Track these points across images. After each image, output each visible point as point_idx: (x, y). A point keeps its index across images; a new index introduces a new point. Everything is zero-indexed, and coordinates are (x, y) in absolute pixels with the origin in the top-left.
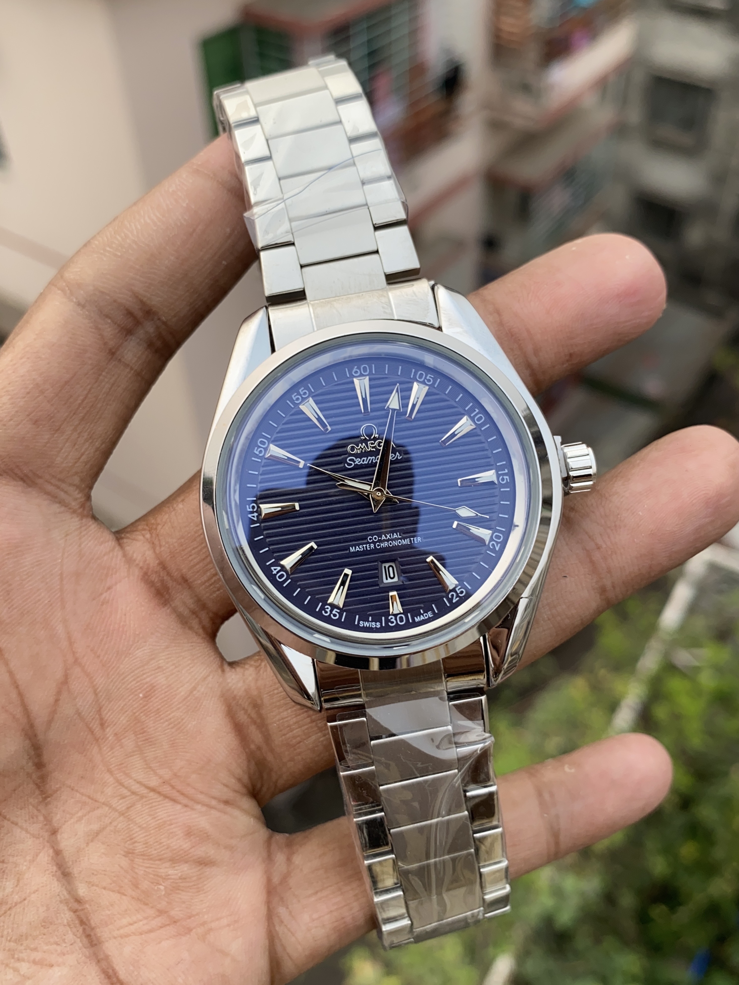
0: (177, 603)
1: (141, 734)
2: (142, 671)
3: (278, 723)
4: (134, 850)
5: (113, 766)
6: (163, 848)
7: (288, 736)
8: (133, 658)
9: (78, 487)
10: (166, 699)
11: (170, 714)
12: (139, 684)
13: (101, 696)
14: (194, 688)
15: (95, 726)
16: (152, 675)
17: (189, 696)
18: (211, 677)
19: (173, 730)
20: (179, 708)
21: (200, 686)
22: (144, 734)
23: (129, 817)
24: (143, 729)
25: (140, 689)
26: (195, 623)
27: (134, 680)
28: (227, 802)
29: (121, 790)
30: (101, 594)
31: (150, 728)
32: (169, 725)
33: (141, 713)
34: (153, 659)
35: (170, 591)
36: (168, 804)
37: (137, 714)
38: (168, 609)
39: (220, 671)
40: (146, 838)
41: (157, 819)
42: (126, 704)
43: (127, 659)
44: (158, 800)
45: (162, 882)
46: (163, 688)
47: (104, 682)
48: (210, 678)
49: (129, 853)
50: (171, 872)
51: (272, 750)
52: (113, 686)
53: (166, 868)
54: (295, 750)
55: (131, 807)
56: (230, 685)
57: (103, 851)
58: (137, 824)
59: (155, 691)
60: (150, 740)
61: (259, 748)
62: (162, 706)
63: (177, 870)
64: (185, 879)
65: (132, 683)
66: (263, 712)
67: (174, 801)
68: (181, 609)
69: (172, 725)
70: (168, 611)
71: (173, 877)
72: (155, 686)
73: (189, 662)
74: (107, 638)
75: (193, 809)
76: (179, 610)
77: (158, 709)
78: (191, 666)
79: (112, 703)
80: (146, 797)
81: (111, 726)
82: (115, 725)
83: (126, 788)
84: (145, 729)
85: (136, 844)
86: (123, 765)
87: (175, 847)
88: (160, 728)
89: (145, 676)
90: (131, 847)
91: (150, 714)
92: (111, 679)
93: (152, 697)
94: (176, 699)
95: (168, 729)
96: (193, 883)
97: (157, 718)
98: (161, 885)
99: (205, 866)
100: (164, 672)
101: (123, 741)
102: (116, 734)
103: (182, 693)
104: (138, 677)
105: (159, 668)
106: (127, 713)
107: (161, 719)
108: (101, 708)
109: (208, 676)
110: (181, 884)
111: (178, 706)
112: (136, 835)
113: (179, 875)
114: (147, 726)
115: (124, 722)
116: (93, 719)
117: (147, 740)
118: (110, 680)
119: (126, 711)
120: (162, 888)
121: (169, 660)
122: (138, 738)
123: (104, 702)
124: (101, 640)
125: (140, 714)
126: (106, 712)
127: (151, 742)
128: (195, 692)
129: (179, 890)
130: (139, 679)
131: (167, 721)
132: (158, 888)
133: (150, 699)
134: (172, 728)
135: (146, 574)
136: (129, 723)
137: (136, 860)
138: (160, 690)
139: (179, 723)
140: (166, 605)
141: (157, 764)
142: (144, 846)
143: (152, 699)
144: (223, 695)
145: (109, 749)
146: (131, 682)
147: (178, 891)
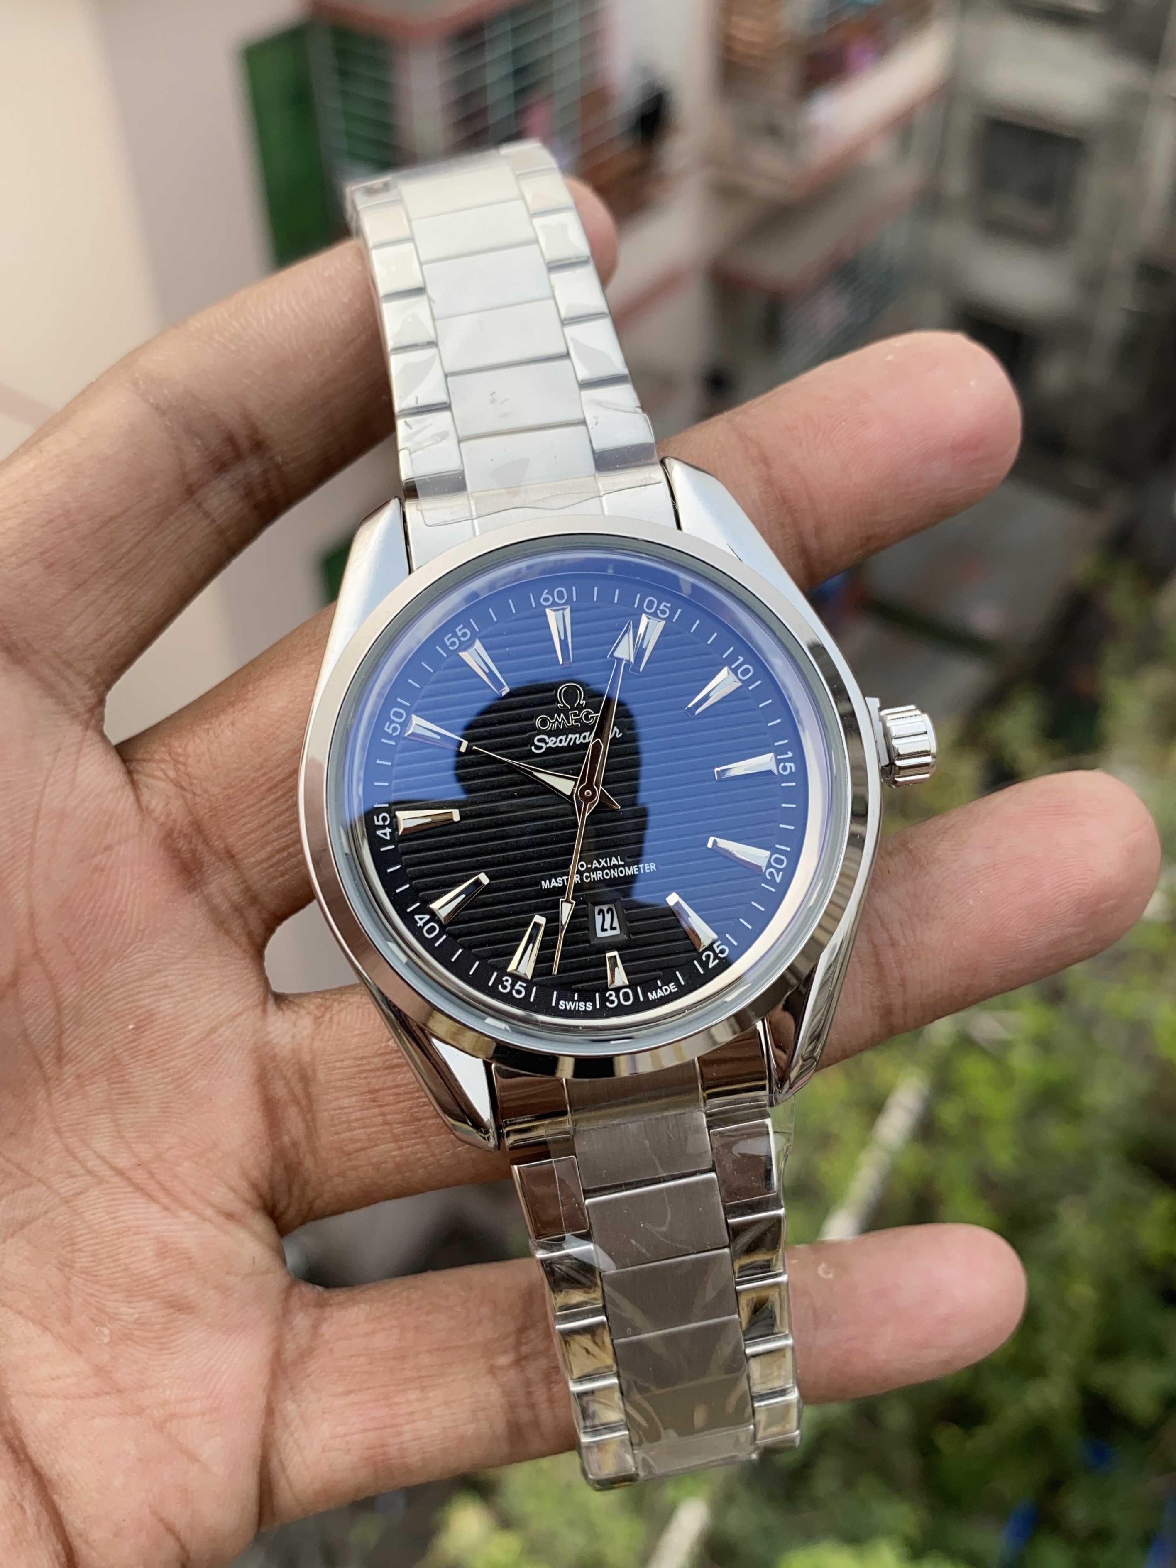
0: (212, 888)
1: (118, 1082)
2: (138, 987)
3: (332, 1113)
4: (74, 1262)
5: (65, 1123)
6: (119, 1269)
7: (343, 1136)
8: (128, 965)
9: (90, 680)
10: (167, 1036)
11: (169, 1062)
12: (129, 1006)
13: (67, 1014)
14: (214, 1030)
15: (48, 1059)
16: (153, 996)
17: (203, 1039)
18: (245, 1016)
19: (170, 1087)
20: (185, 1055)
21: (223, 1028)
22: (124, 1085)
23: (75, 1208)
24: (123, 1076)
25: (130, 1014)
26: (236, 926)
27: (123, 999)
28: (230, 1216)
29: (70, 1164)
30: (94, 855)
31: (134, 1077)
32: (163, 1078)
33: (125, 1051)
34: (159, 971)
35: (204, 869)
36: (140, 1200)
37: (118, 1052)
38: (197, 896)
39: (260, 1008)
40: (97, 1247)
41: (117, 1220)
42: (103, 1034)
43: (119, 964)
44: (125, 1190)
45: (107, 1322)
46: (167, 1018)
47: (75, 994)
48: (241, 1019)
49: (65, 1266)
50: (123, 1309)
51: (314, 1152)
52: (88, 1002)
53: (116, 1300)
54: (350, 1160)
55: (81, 1193)
56: (271, 1036)
57: (26, 1254)
58: (86, 1222)
59: (152, 1021)
60: (130, 1095)
61: (295, 1144)
62: (159, 1047)
63: (132, 1308)
64: (143, 1324)
65: (119, 1004)
66: (313, 1090)
67: (151, 1198)
68: (218, 900)
69: (169, 1079)
70: (197, 900)
71: (125, 1318)
72: (152, 1015)
73: (215, 987)
74: (93, 925)
75: (176, 1216)
76: (214, 902)
77: (152, 1051)
78: (217, 992)
79: (82, 1028)
80: (108, 1182)
81: (74, 1063)
82: (79, 1062)
83: (80, 1162)
84: (126, 1077)
85: (77, 1254)
86: (81, 1126)
87: (136, 1272)
88: (150, 1080)
89: (141, 996)
90: (70, 1256)
91: (139, 1056)
92: (88, 991)
93: (146, 1030)
94: (182, 1041)
95: (162, 1084)
96: (154, 1334)
97: (147, 1063)
98: (104, 1326)
99: (179, 1310)
100: (173, 994)
101: (88, 1088)
102: (78, 1076)
103: (195, 1034)
104: (130, 996)
105: (166, 986)
106: (104, 1047)
107: (155, 1066)
108: (62, 1033)
109: (240, 1014)
110: (136, 1333)
111: (184, 1052)
112: (81, 1238)
113: (136, 1316)
114: (131, 1073)
115: (96, 1059)
116: (47, 1047)
117: (128, 1093)
118: (85, 993)
119: (102, 1045)
120: (106, 1331)
121: (185, 977)
122: (113, 1089)
123: (69, 1025)
124: (84, 928)
125: (122, 1052)
126: (68, 1040)
127: (132, 1098)
128: (214, 1036)
129: (131, 1339)
130: (130, 999)
131: (162, 1071)
132: (99, 1330)
133: (143, 1032)
134: (169, 1083)
135: (169, 835)
136: (102, 1062)
137: (75, 1278)
138: (161, 1021)
139: (181, 1078)
140: (194, 890)
141: (135, 1135)
142: (91, 1259)
143: (146, 1033)
144: (256, 1050)
145: (63, 1097)
146: (118, 1001)
147: (129, 1342)
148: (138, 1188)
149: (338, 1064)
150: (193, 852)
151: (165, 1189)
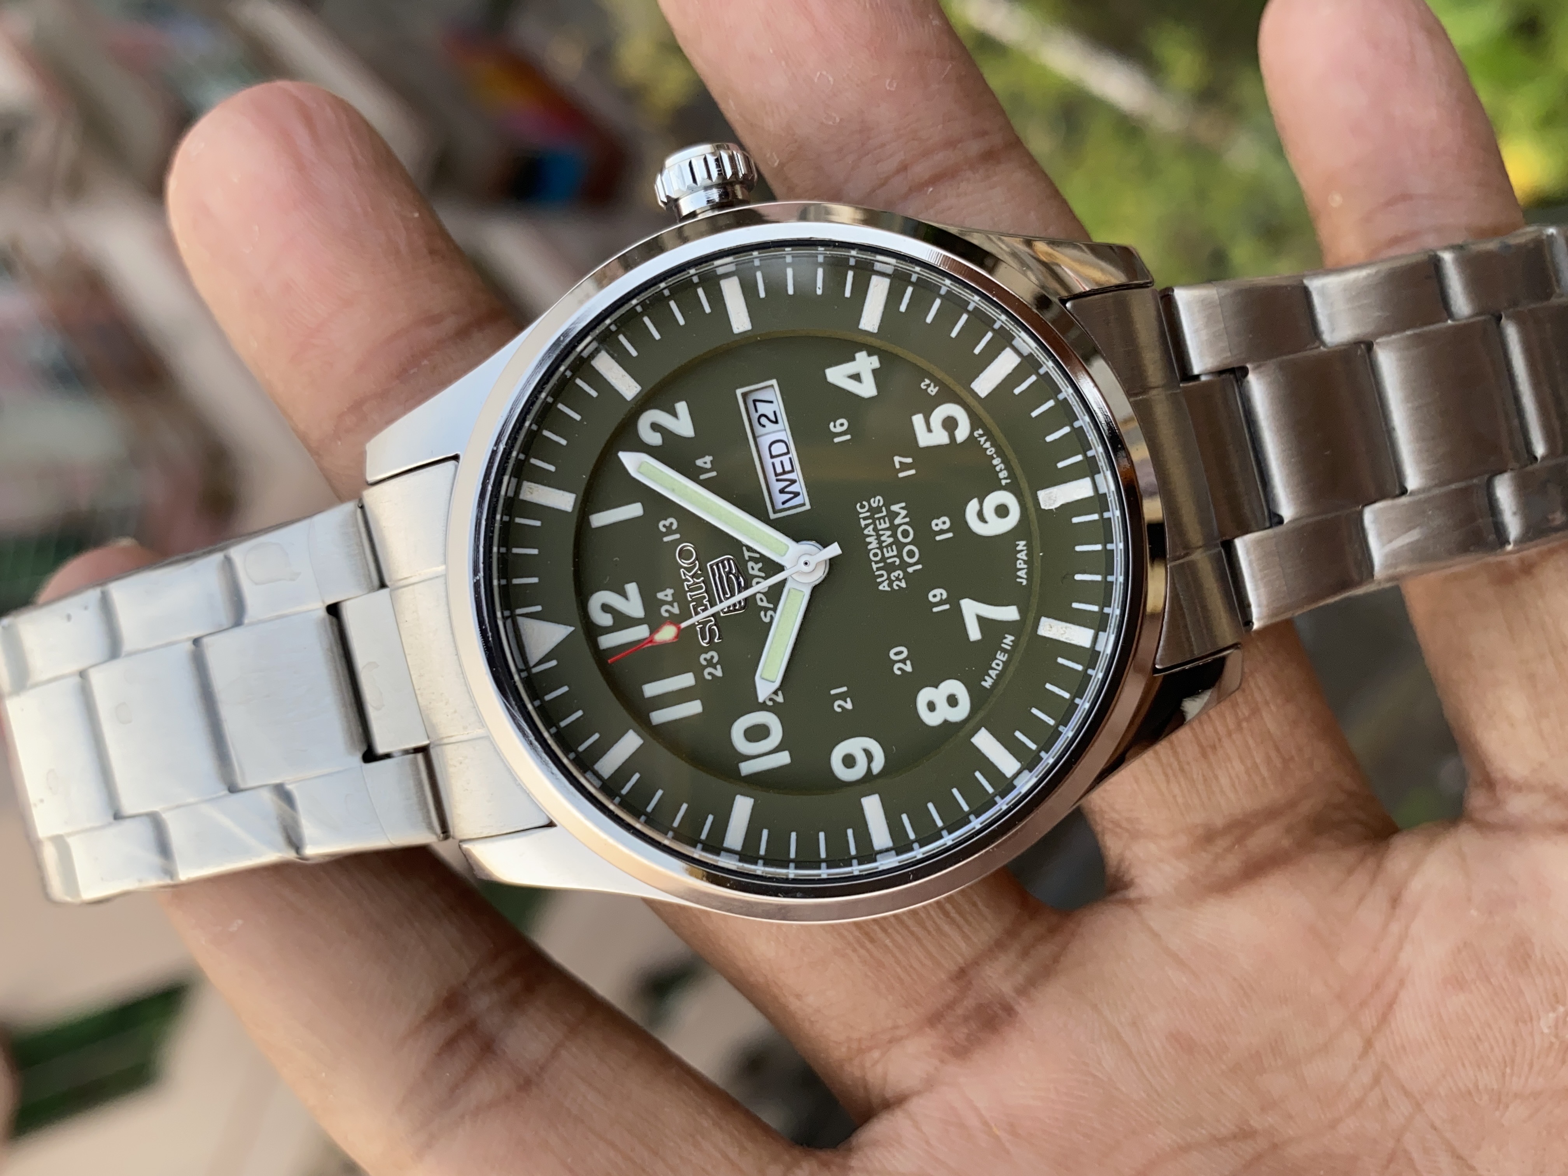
11: (1225, 1005)
12: (1167, 1065)
13: (1191, 1136)
14: (1175, 957)
15: (1248, 1149)
16: (1150, 1039)
18: (1151, 923)
20: (1213, 987)
21: (1171, 946)
22: (1262, 1054)
24: (1252, 1057)
25: (1175, 1061)
27: (1159, 1072)
31: (1251, 1043)
33: (1221, 1059)
34: (1118, 1036)
35: (985, 1001)
37: (1225, 1068)
38: (1021, 1006)
42: (1207, 1090)
43: (1119, 1085)
46: (1173, 1016)
47: (1165, 1131)
52: (1172, 1114)
56: (1169, 887)
59: (1180, 1032)
61: (1288, 831)
62: (1209, 1019)
67: (1392, 1003)
70: (1024, 1004)
73: (1123, 965)
75: (1409, 970)
76: (1022, 983)
78: (1129, 962)
79: (1205, 1115)
81: (1249, 1118)
82: (1245, 1111)
83: (1367, 1093)
84: (1253, 1052)
86: (1322, 1097)
88: (1251, 1023)
91: (1224, 1042)
92: (1159, 1117)
95: (1252, 1008)
97: (1231, 1030)
100: (1142, 1013)
101: (1275, 1095)
102: (1263, 1109)
118: (1161, 1120)
121: (1119, 1003)
122: (1270, 1066)
123: (1204, 1132)
126: (1222, 1129)
127: (1277, 1042)
134: (1251, 1001)
135: (953, 1052)
136: (1241, 1084)
138: (1177, 1023)
148: (1384, 1019)
149: (1180, 800)
150: (966, 1019)
151: (1377, 986)
